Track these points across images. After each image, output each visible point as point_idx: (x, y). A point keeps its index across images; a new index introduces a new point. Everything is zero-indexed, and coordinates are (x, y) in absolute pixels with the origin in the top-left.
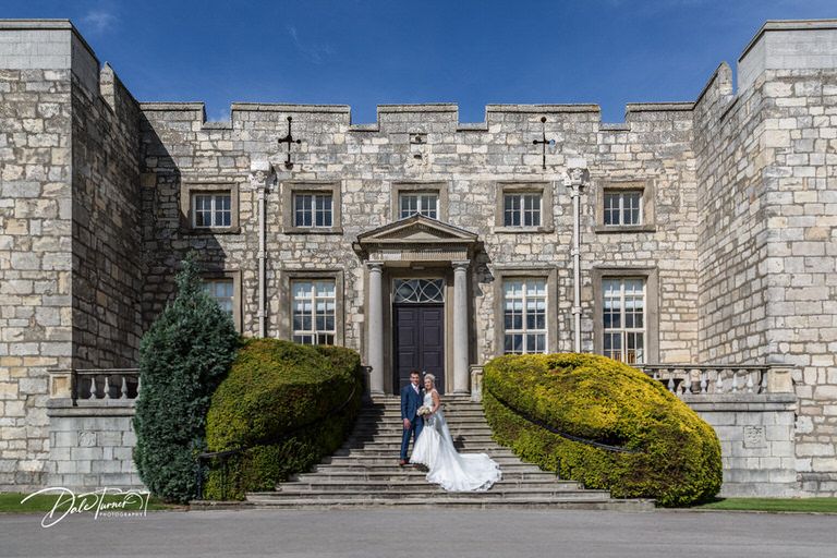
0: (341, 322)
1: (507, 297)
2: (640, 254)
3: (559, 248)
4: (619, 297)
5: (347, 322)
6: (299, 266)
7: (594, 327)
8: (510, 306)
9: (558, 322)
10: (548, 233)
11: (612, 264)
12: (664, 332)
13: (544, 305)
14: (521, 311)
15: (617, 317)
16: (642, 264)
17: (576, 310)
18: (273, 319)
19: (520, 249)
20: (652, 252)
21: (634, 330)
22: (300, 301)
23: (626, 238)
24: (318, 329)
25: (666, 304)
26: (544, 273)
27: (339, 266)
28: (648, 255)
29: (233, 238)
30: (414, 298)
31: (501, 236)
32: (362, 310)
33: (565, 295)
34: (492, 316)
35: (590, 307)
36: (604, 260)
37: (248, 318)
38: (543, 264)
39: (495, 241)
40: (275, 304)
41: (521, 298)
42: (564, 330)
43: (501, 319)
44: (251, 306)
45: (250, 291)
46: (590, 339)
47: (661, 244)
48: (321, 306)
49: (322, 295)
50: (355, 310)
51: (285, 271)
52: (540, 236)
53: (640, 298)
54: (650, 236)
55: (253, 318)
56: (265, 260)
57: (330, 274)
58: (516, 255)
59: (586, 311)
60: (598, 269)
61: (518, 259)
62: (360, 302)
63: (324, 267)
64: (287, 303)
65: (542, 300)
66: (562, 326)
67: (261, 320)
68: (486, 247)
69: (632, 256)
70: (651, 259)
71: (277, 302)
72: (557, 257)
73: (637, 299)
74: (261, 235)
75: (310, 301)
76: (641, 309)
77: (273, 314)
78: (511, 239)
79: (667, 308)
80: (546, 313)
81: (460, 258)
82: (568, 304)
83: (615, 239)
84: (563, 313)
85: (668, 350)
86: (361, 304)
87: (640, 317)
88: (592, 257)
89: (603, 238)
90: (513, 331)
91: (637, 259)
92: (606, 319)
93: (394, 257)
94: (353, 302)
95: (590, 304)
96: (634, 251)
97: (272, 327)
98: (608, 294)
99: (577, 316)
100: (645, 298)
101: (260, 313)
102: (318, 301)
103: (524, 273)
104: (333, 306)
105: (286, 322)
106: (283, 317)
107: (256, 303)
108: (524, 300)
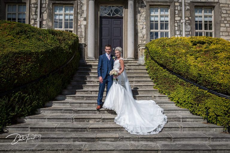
0: (76, 25)
1: (151, 15)
4: (201, 16)
5: (79, 24)
7: (191, 29)
8: (152, 19)
9: (175, 26)
11: (199, 1)
12: (222, 32)
13: (168, 19)
14: (158, 22)
15: (201, 25)
16: (212, 0)
17: (183, 21)
18: (44, 23)
21: (209, 31)
22: (57, 15)
24: (65, 28)
25: (223, 19)
26: (168, 4)
32: (85, 19)
33: (178, 14)
34: (145, 23)
35: (189, 20)
37: (33, 22)
40: (45, 16)
42: (178, 30)
43: (149, 25)
44: (34, 16)
45: (34, 9)
46: (189, 35)
48: (67, 17)
49: (67, 12)
50: (82, 19)
51: (50, 0)
53: (211, 17)
55: (35, 22)
59: (187, 22)
60: (192, 2)
62: (84, 15)
64: (51, 15)
65: (167, 16)
66: (176, 28)
67: (38, 23)
71: (46, 15)
73: (209, 17)
75: (61, 15)
76: (211, 22)
77: (44, 20)
79: (223, 21)
80: (169, 22)
82: (179, 18)
84: (177, 22)
86: (85, 16)
87: (211, 25)
90: (154, 31)
92: (196, 25)
94: (81, 15)
95: (189, 18)
97: (43, 26)
98: (197, 14)
99: (184, 24)
100: (213, 17)
101: (38, 19)
102: (66, 15)
103: (159, 3)
104: (72, 17)
105: (50, 24)
106: (49, 22)
107: (36, 15)
108: (159, 16)
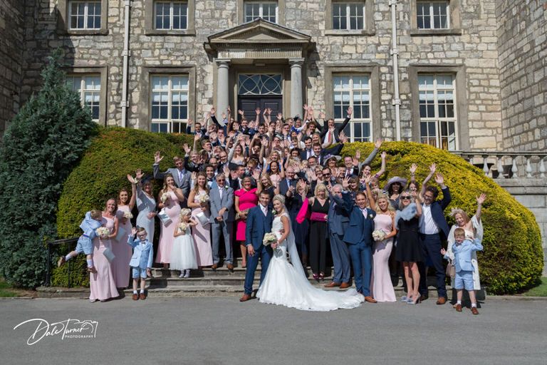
0: (193, 112)
1: (335, 90)
2: (449, 54)
3: (380, 48)
4: (432, 91)
5: (198, 111)
6: (158, 63)
7: (412, 116)
8: (338, 98)
9: (381, 112)
10: (370, 35)
11: (426, 62)
12: (473, 121)
13: (369, 98)
14: (348, 103)
15: (431, 108)
16: (451, 62)
17: (396, 101)
18: (134, 109)
19: (346, 49)
20: (459, 52)
21: (447, 119)
22: (157, 93)
23: (436, 39)
24: (172, 118)
25: (473, 97)
26: (367, 69)
27: (192, 63)
28: (456, 54)
29: (102, 38)
30: (256, 91)
31: (331, 38)
32: (211, 101)
33: (386, 89)
34: (323, 107)
35: (408, 99)
36: (419, 59)
37: (112, 108)
38: (367, 62)
39: (325, 42)
40: (136, 96)
41: (349, 91)
42: (386, 119)
43: (332, 110)
44: (115, 97)
45: (115, 84)
46: (408, 127)
47: (467, 45)
48: (176, 98)
49: (177, 88)
50: (205, 101)
51: (145, 67)
52: (363, 38)
53: (450, 92)
54: (457, 38)
55: (117, 107)
56: (129, 57)
57: (185, 70)
58: (343, 54)
59: (404, 102)
60: (413, 66)
61: (345, 57)
62: (209, 94)
63: (179, 63)
64: (147, 95)
65: (366, 93)
66: (384, 115)
67: (124, 110)
68: (318, 47)
69: (442, 55)
70: (459, 58)
71: (138, 94)
72: (378, 56)
73: (447, 92)
74: (126, 36)
75: (166, 93)
76: (452, 101)
77: (134, 105)
78: (339, 40)
79: (474, 100)
80: (370, 104)
81: (296, 56)
82: (388, 97)
83: (427, 40)
84: (385, 104)
85: (476, 137)
86: (211, 96)
87: (451, 108)
88: (408, 56)
89: (417, 40)
91: (447, 58)
92: (422, 108)
93: (239, 55)
94: (203, 94)
95: (407, 96)
96: (444, 51)
97: (133, 116)
98: (422, 87)
99: (397, 107)
100: (454, 92)
101: (123, 104)
102: (173, 93)
103: (350, 69)
104: (186, 98)
105: (146, 111)
106: (142, 107)
107: (119, 94)
108: (351, 93)
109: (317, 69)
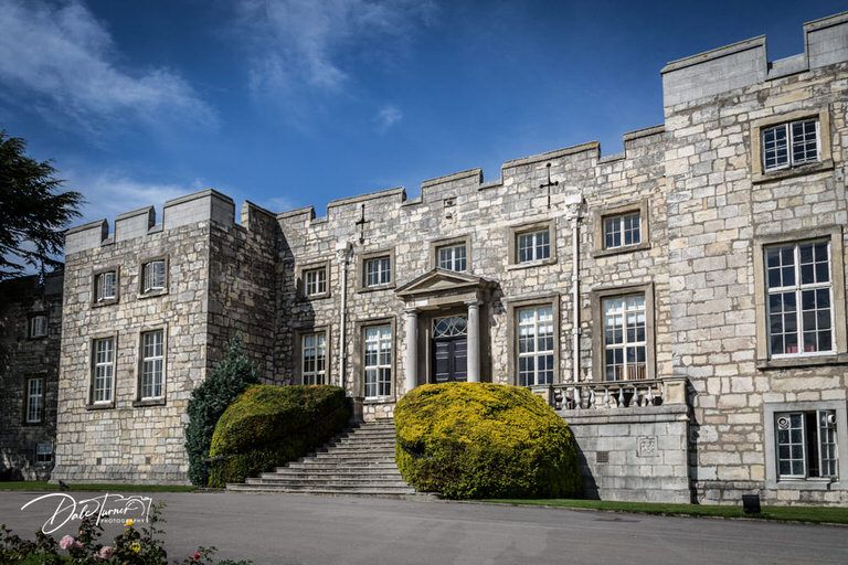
0: (394, 358)
1: (521, 324)
2: (636, 272)
3: (562, 276)
4: (620, 315)
5: (398, 357)
6: (367, 317)
7: (593, 345)
8: (524, 332)
9: (561, 343)
10: (552, 264)
11: (610, 285)
12: (662, 344)
13: (551, 329)
14: (533, 336)
15: (619, 334)
16: (638, 281)
17: (574, 331)
18: (350, 360)
19: (529, 282)
20: (648, 268)
21: (636, 344)
22: (369, 344)
23: (623, 258)
24: (380, 364)
25: (663, 317)
26: (548, 300)
27: (393, 313)
28: (644, 271)
29: (327, 301)
30: (448, 333)
31: (513, 273)
33: (566, 318)
34: (505, 343)
35: (589, 326)
36: (602, 282)
37: (335, 359)
38: (548, 292)
39: (508, 277)
40: (351, 347)
41: (535, 325)
42: (566, 350)
44: (336, 351)
45: (336, 339)
46: (589, 357)
47: (657, 260)
48: (384, 346)
49: (383, 337)
50: (403, 347)
51: (357, 322)
52: (546, 268)
53: (642, 313)
54: (645, 253)
55: (337, 359)
56: (345, 315)
57: (387, 321)
58: (525, 287)
59: (586, 331)
60: (594, 291)
61: (527, 290)
63: (382, 315)
64: (360, 347)
65: (548, 324)
66: (564, 346)
67: (342, 361)
68: (501, 284)
69: (628, 274)
70: (647, 275)
71: (353, 346)
72: (560, 284)
73: (638, 314)
74: (343, 296)
75: (376, 343)
76: (642, 324)
77: (349, 356)
78: (522, 273)
79: (664, 320)
80: (554, 335)
81: (471, 298)
82: (568, 327)
83: (612, 260)
84: (565, 335)
85: (665, 361)
87: (641, 331)
88: (591, 280)
89: (601, 262)
90: (526, 354)
91: (634, 277)
93: (423, 303)
94: (402, 341)
95: (589, 324)
96: (630, 270)
97: (349, 365)
98: (611, 312)
99: (576, 336)
100: (645, 313)
101: (341, 355)
102: (381, 342)
103: (531, 302)
104: (389, 346)
105: (358, 361)
106: (356, 357)
107: (339, 348)
109: (501, 305)
